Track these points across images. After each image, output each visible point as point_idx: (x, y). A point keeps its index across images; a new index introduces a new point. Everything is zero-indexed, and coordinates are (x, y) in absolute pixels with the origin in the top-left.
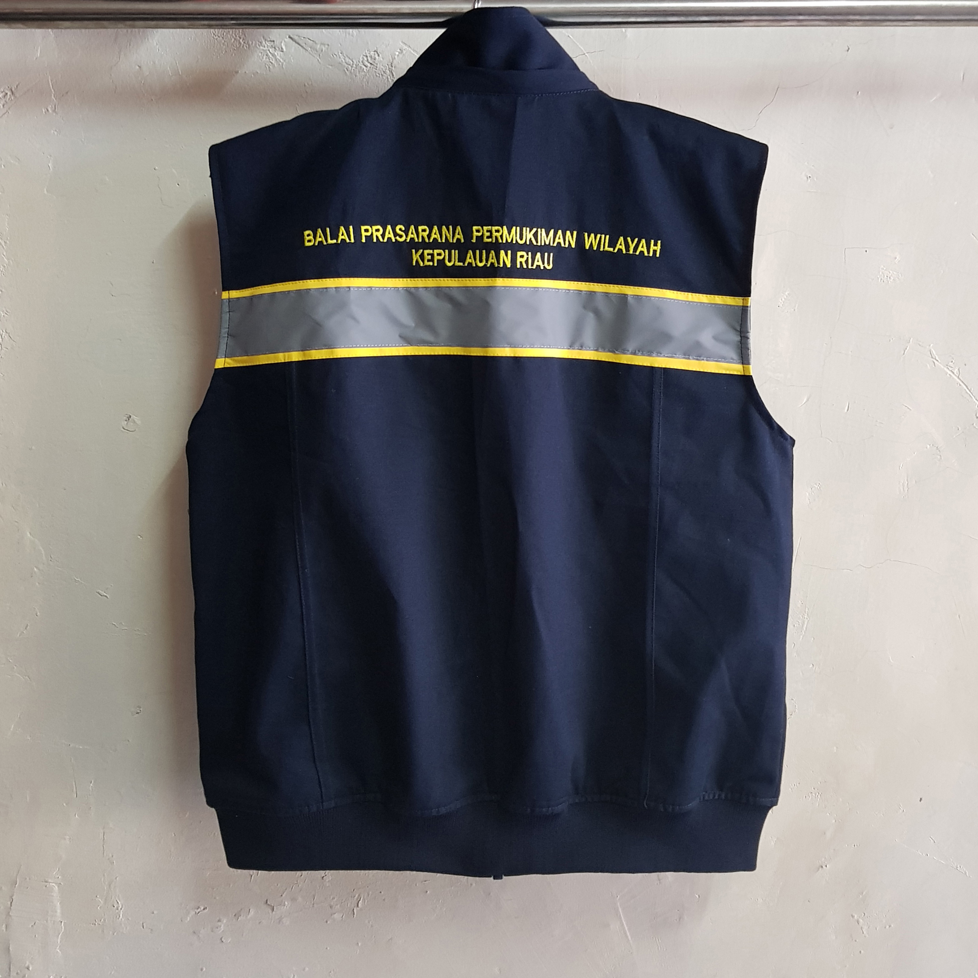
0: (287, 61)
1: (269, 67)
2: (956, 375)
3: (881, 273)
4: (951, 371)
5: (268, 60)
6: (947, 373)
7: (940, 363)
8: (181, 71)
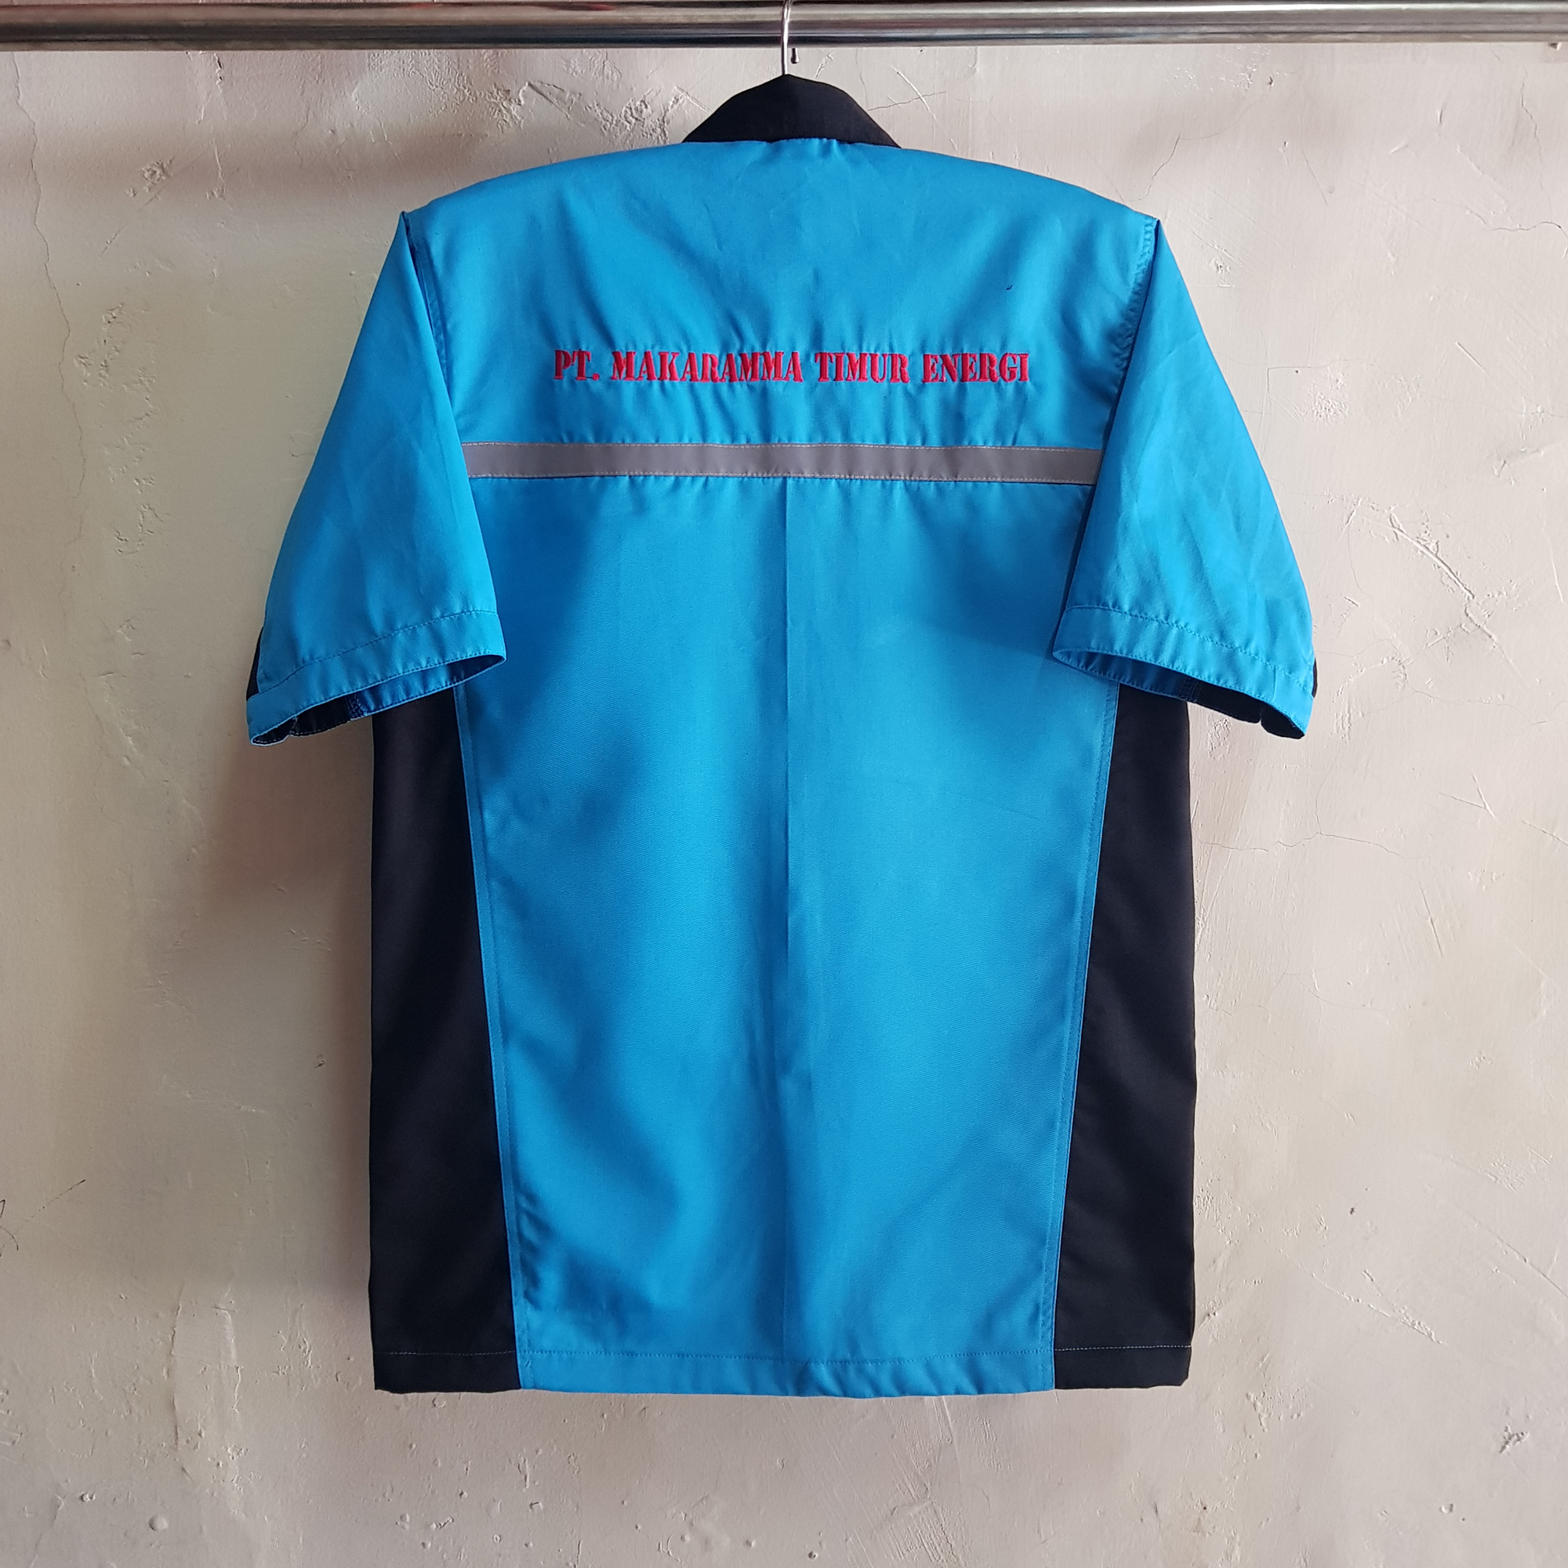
0: (526, 117)
1: (502, 128)
2: (1432, 553)
3: (1317, 404)
4: (1424, 546)
5: (501, 117)
6: (1417, 549)
7: (1408, 536)
8: (388, 135)
